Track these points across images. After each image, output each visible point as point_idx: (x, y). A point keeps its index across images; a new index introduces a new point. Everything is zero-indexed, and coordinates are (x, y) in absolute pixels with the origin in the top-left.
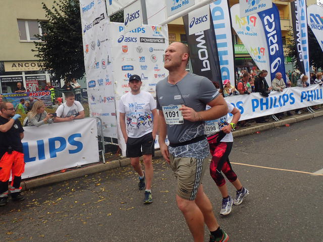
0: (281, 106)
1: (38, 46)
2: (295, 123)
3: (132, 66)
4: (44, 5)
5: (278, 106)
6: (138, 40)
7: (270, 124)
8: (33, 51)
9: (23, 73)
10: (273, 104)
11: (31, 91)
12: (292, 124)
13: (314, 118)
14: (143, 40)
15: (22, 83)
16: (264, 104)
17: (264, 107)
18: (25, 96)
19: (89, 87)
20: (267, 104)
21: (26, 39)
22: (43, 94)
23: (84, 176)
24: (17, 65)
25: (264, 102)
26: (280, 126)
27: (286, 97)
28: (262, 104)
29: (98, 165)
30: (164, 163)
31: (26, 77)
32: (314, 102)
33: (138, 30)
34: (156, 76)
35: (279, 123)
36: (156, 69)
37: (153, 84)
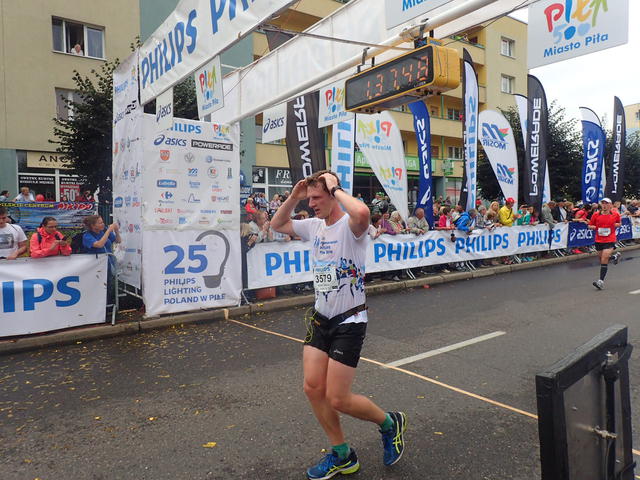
0: (421, 256)
2: (440, 284)
3: (175, 182)
4: (77, 74)
5: (416, 257)
6: (189, 143)
9: (57, 172)
10: (409, 252)
12: (433, 285)
13: (473, 278)
14: (195, 144)
16: (394, 252)
17: (394, 256)
18: (51, 208)
19: (116, 206)
20: (398, 252)
22: (80, 207)
24: (48, 159)
25: (393, 249)
26: (414, 288)
27: (430, 244)
28: (391, 252)
29: (102, 327)
31: (61, 178)
32: (477, 255)
33: (190, 129)
34: (214, 199)
35: (414, 283)
36: (216, 188)
37: (207, 211)
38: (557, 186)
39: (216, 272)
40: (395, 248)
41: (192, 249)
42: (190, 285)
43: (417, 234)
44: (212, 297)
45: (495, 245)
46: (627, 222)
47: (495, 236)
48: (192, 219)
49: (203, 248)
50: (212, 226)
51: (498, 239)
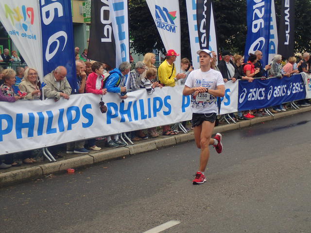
0: (62, 129)
2: (89, 166)
5: (55, 131)
7: (34, 168)
10: (44, 125)
12: (81, 168)
13: (129, 156)
16: (25, 125)
17: (25, 131)
20: (30, 125)
25: (24, 122)
26: (55, 173)
27: (73, 112)
28: (20, 126)
32: (134, 124)
35: (54, 167)
38: (223, 36)
40: (26, 120)
43: (56, 99)
45: (156, 110)
46: (300, 79)
47: (156, 99)
51: (158, 103)
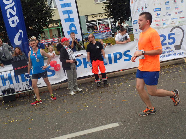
1: (105, 4)
3: (160, 8)
8: (102, 7)
9: (97, 21)
11: (101, 30)
15: (97, 26)
18: (99, 33)
19: (134, 24)
21: (98, 2)
22: (107, 31)
23: (132, 73)
24: (94, 17)
30: (181, 67)
31: (98, 23)
34: (176, 13)
36: (176, 8)
37: (174, 19)
39: (179, 44)
41: (169, 35)
42: (169, 50)
44: (178, 54)
48: (168, 23)
49: (174, 34)
50: (177, 24)
